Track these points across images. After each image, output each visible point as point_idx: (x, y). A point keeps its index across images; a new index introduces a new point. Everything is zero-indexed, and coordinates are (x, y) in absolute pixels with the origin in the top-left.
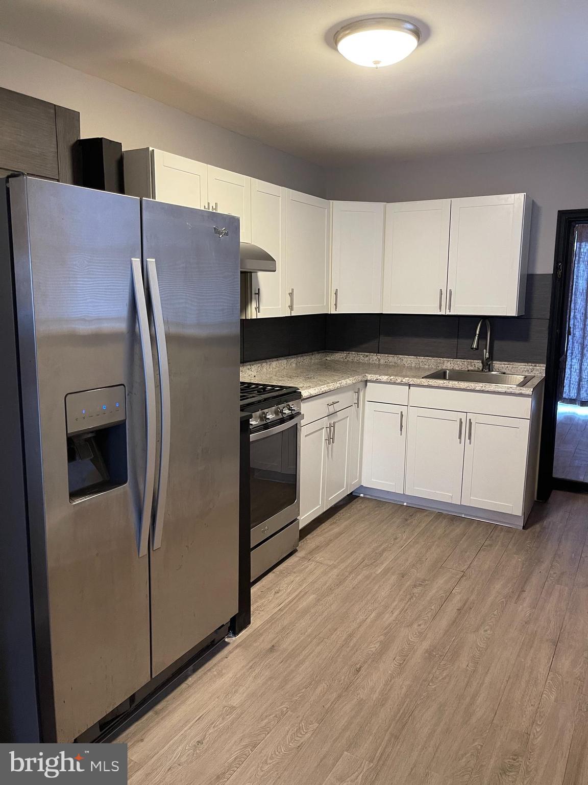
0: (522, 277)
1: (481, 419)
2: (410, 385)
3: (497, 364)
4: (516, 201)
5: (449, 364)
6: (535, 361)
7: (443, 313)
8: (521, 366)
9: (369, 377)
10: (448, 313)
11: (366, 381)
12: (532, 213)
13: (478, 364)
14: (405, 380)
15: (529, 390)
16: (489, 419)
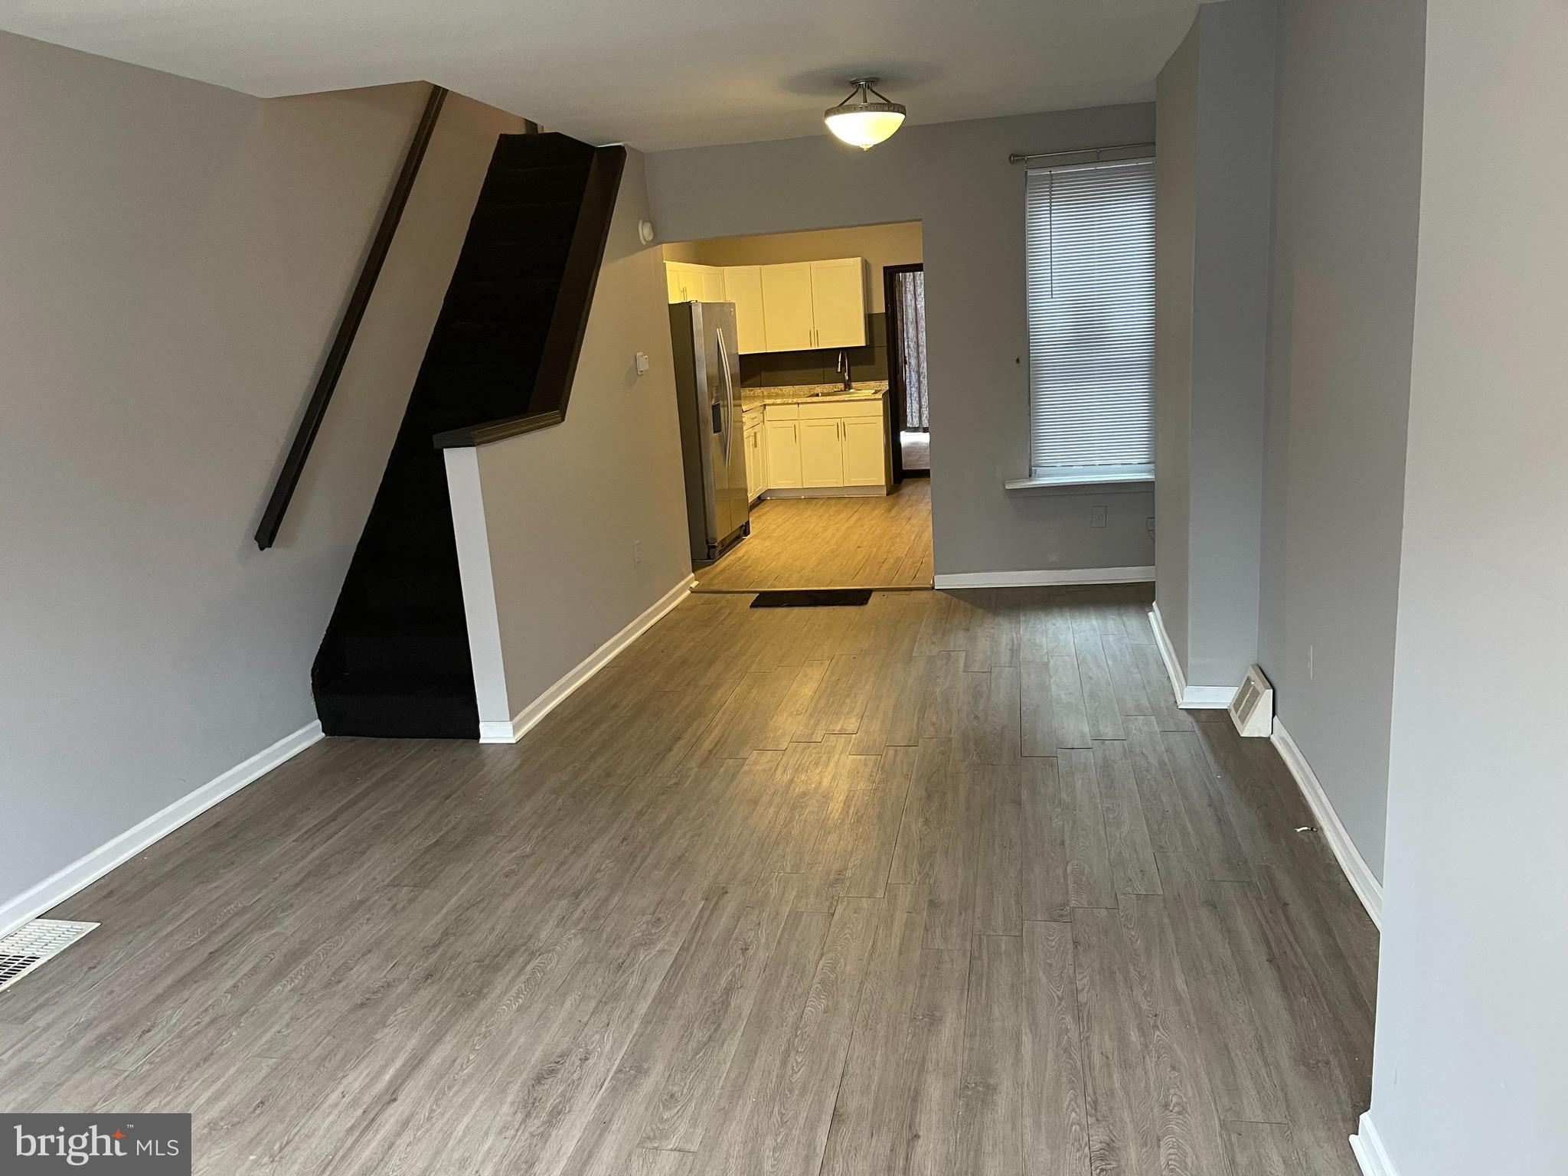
0: (865, 315)
1: (851, 420)
2: (798, 404)
3: (854, 384)
4: (856, 263)
5: (818, 389)
7: (813, 348)
8: (872, 383)
9: (767, 401)
10: (817, 348)
11: (766, 406)
12: (867, 273)
13: (841, 386)
14: (795, 400)
15: (880, 396)
16: (856, 420)
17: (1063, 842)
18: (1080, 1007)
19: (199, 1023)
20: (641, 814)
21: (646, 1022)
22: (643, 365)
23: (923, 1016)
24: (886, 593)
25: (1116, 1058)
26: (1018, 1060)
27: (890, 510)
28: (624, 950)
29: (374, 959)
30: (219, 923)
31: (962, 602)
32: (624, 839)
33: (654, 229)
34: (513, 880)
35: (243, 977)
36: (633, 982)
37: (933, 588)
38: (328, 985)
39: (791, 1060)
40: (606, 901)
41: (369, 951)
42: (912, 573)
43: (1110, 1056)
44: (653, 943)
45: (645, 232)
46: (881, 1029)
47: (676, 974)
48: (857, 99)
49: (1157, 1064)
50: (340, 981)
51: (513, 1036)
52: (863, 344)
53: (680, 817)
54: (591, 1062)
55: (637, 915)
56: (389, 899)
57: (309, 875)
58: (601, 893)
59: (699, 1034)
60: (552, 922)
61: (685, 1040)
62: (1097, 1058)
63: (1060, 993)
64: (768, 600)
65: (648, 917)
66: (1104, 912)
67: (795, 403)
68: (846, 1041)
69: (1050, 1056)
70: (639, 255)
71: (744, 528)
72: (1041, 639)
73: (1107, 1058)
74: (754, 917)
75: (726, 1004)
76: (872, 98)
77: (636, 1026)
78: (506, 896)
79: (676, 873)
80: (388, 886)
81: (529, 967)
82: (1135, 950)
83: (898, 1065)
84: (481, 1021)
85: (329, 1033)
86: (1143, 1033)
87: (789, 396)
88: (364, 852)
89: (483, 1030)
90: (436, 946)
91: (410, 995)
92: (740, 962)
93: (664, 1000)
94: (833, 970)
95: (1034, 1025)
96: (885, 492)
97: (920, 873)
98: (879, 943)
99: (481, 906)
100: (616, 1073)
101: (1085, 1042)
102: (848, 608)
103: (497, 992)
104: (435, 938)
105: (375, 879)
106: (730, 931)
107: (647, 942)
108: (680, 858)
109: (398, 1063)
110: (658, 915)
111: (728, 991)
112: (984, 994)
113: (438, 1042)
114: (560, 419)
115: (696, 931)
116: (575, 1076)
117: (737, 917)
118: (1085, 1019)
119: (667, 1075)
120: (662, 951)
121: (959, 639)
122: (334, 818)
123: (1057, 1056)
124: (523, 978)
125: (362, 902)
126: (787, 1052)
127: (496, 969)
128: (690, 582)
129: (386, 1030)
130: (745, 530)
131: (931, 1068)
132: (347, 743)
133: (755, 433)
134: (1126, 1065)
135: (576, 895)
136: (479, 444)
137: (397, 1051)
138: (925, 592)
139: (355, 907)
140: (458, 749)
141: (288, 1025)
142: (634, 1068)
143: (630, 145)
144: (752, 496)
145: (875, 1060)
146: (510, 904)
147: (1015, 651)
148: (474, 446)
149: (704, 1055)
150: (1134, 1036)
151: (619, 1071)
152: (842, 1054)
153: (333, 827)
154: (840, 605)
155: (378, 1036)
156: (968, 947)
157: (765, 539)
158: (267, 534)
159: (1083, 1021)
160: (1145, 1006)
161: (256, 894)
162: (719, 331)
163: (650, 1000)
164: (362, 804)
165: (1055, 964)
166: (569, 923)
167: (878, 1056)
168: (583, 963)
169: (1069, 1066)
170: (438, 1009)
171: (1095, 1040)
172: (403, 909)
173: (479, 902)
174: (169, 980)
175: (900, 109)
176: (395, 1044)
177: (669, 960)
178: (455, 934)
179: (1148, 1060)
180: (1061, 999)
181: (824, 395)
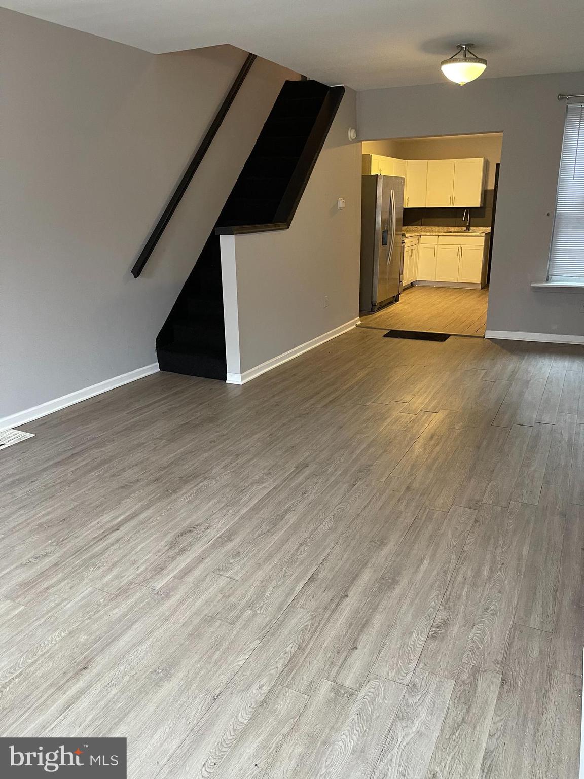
0: (482, 191)
1: (466, 247)
2: (438, 236)
3: (472, 228)
4: (480, 161)
5: (452, 229)
6: (487, 226)
7: (451, 207)
8: (482, 228)
9: (422, 234)
10: (453, 207)
11: (420, 235)
12: (486, 165)
13: (464, 228)
14: (437, 234)
15: (484, 235)
16: (470, 247)
17: (494, 470)
18: (463, 551)
19: (55, 482)
20: (284, 424)
21: (242, 518)
22: (341, 204)
23: (377, 541)
24: (458, 337)
25: (470, 580)
26: (416, 571)
27: (479, 297)
28: (247, 484)
29: (136, 469)
30: (81, 443)
31: (497, 345)
32: (271, 435)
33: (357, 133)
34: (213, 444)
35: (80, 467)
36: (245, 499)
37: (484, 337)
38: (113, 476)
39: (302, 548)
40: (249, 460)
41: (136, 465)
42: (476, 329)
43: (467, 580)
44: (262, 483)
45: (352, 134)
46: (353, 543)
47: (266, 499)
48: (461, 56)
49: (492, 588)
50: (119, 476)
51: (181, 513)
52: (478, 206)
53: (301, 429)
54: (209, 531)
55: (261, 469)
56: (155, 445)
57: (126, 429)
58: (249, 457)
59: (264, 528)
60: (221, 466)
61: (257, 529)
62: (460, 578)
63: (454, 543)
64: (394, 334)
65: (265, 471)
66: (499, 508)
67: (437, 236)
68: (333, 545)
69: (435, 572)
70: (346, 146)
71: (395, 298)
72: (531, 369)
73: (465, 579)
74: (315, 480)
75: (283, 517)
76: (469, 56)
77: (237, 518)
78: (205, 451)
79: (287, 454)
80: (157, 438)
81: (201, 484)
82: (507, 530)
83: (353, 561)
84: (170, 503)
85: (104, 496)
86: (492, 571)
87: (436, 232)
88: (153, 423)
89: (169, 507)
90: (165, 468)
91: (145, 487)
92: (299, 499)
93: (255, 509)
94: (342, 510)
95: (433, 556)
96: (480, 288)
97: (408, 473)
98: (372, 503)
99: (193, 454)
100: (218, 538)
101: (457, 570)
102: (435, 342)
103: (182, 493)
104: (166, 464)
105: (153, 435)
106: (300, 484)
107: (259, 481)
108: (293, 447)
109: (127, 514)
110: (270, 471)
111: (287, 511)
112: (414, 537)
113: (148, 509)
114: (287, 227)
115: (285, 481)
116: (199, 535)
117: (307, 478)
118: (463, 558)
119: (240, 543)
120: (265, 487)
121: (487, 363)
122: (148, 406)
123: (438, 574)
124: (196, 488)
125: (143, 443)
126: (301, 545)
127: (186, 482)
128: (357, 321)
129: (128, 500)
130: (396, 299)
131: (369, 566)
132: (169, 375)
133: (412, 250)
134: (474, 585)
135: (237, 456)
136: (236, 234)
137: (130, 508)
138: (479, 339)
139: (139, 445)
140: (215, 384)
141: (89, 490)
142: (229, 536)
143: (348, 85)
144: (406, 282)
145: (343, 557)
146: (205, 455)
147: (514, 373)
148: (233, 234)
149: (262, 538)
150: (486, 572)
151: (220, 537)
152: (328, 551)
153: (146, 410)
154: (430, 340)
155: (124, 502)
156: (417, 512)
157: (406, 305)
158: (137, 270)
159: (461, 559)
160: (499, 558)
161: (100, 433)
162: (392, 192)
163: (249, 508)
164: (163, 402)
165: (459, 529)
166: (229, 467)
167: (346, 555)
168: (227, 486)
169: (442, 579)
170: (153, 495)
171: (462, 571)
172: (158, 450)
173: (193, 452)
174: (51, 463)
175: (484, 61)
176: (129, 506)
177: (266, 492)
178: (176, 464)
179: (487, 585)
180: (454, 546)
181: (454, 232)
